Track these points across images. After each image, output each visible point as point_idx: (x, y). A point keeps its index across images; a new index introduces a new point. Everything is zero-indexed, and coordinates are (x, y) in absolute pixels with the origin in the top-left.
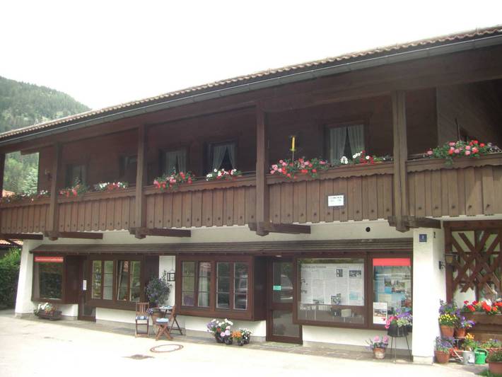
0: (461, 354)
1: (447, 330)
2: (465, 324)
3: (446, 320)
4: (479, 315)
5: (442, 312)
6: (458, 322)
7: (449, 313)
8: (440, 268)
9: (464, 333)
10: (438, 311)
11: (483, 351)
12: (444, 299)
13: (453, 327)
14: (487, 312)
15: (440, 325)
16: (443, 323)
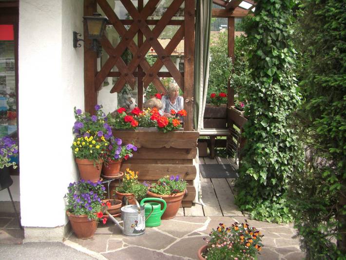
0: (120, 215)
1: (89, 168)
2: (121, 152)
3: (86, 147)
4: (146, 133)
5: (78, 132)
6: (110, 150)
7: (92, 134)
8: (75, 46)
9: (119, 167)
10: (71, 131)
11: (157, 202)
12: (81, 106)
13: (100, 162)
14: (161, 127)
15: (76, 158)
16: (81, 155)
